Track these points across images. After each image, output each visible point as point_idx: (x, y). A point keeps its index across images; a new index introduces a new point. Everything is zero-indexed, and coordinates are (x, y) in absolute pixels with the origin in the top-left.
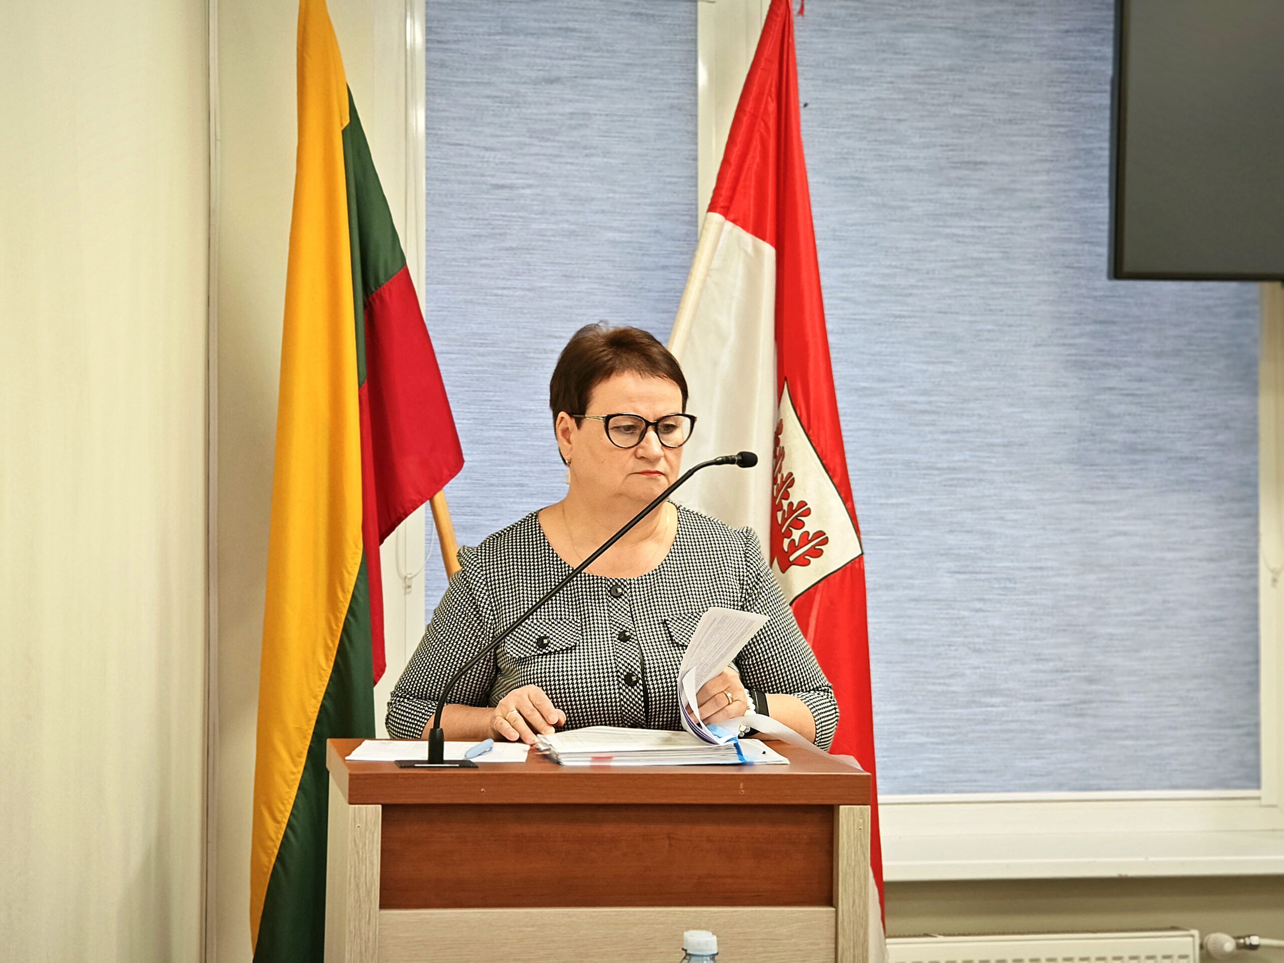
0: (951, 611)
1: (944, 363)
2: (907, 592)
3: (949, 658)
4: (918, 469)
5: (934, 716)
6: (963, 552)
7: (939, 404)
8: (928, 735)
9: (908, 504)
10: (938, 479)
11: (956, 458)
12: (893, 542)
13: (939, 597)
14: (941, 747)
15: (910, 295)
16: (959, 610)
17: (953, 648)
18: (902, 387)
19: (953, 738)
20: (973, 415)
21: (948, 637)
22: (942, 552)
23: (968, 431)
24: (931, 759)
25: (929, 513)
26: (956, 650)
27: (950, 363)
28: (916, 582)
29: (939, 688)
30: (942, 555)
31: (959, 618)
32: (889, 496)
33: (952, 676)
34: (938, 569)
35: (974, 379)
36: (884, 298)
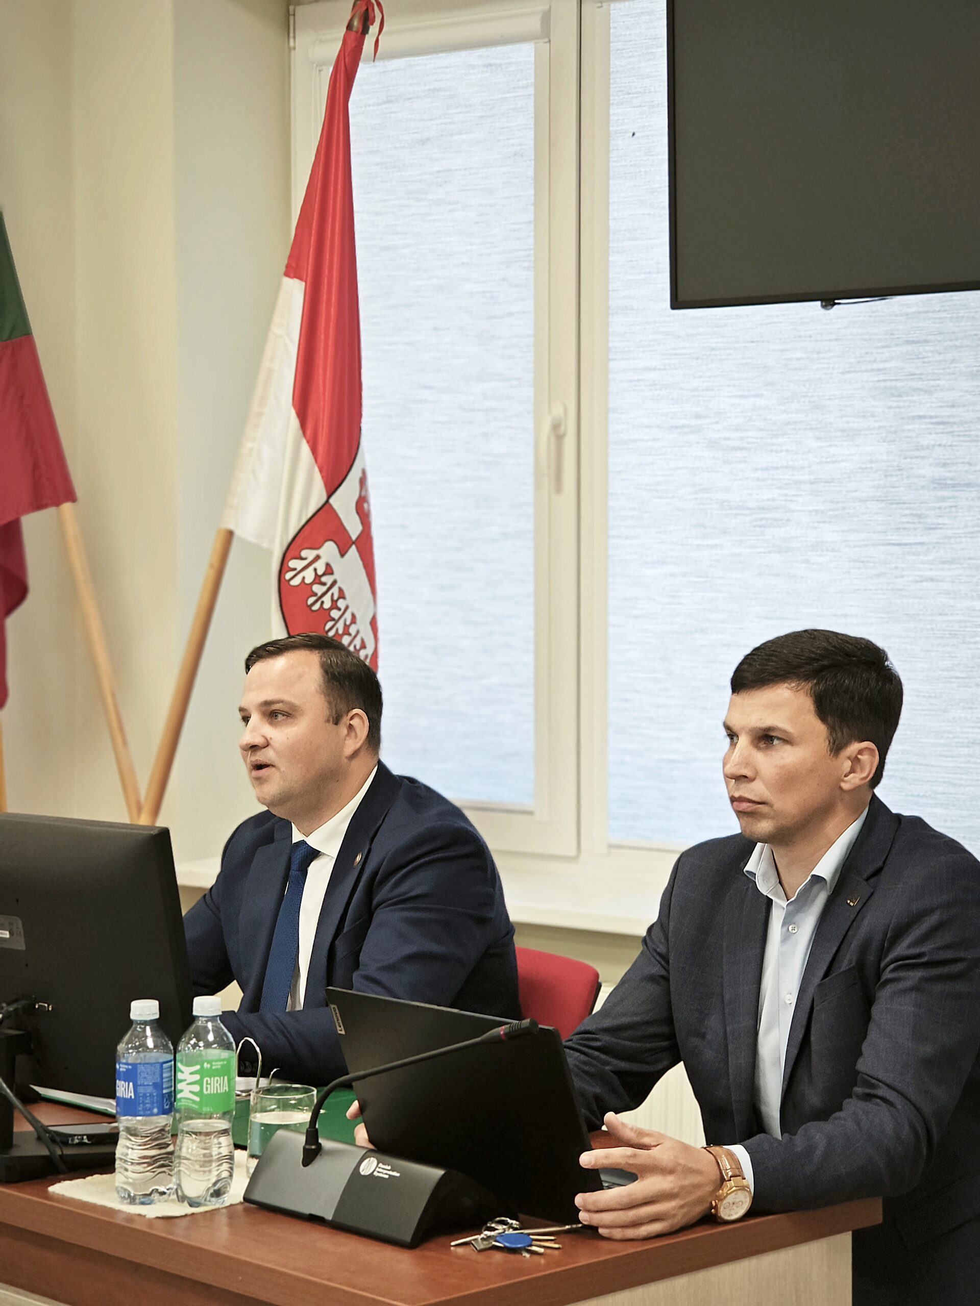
25: (740, 555)
30: (751, 599)
32: (705, 537)
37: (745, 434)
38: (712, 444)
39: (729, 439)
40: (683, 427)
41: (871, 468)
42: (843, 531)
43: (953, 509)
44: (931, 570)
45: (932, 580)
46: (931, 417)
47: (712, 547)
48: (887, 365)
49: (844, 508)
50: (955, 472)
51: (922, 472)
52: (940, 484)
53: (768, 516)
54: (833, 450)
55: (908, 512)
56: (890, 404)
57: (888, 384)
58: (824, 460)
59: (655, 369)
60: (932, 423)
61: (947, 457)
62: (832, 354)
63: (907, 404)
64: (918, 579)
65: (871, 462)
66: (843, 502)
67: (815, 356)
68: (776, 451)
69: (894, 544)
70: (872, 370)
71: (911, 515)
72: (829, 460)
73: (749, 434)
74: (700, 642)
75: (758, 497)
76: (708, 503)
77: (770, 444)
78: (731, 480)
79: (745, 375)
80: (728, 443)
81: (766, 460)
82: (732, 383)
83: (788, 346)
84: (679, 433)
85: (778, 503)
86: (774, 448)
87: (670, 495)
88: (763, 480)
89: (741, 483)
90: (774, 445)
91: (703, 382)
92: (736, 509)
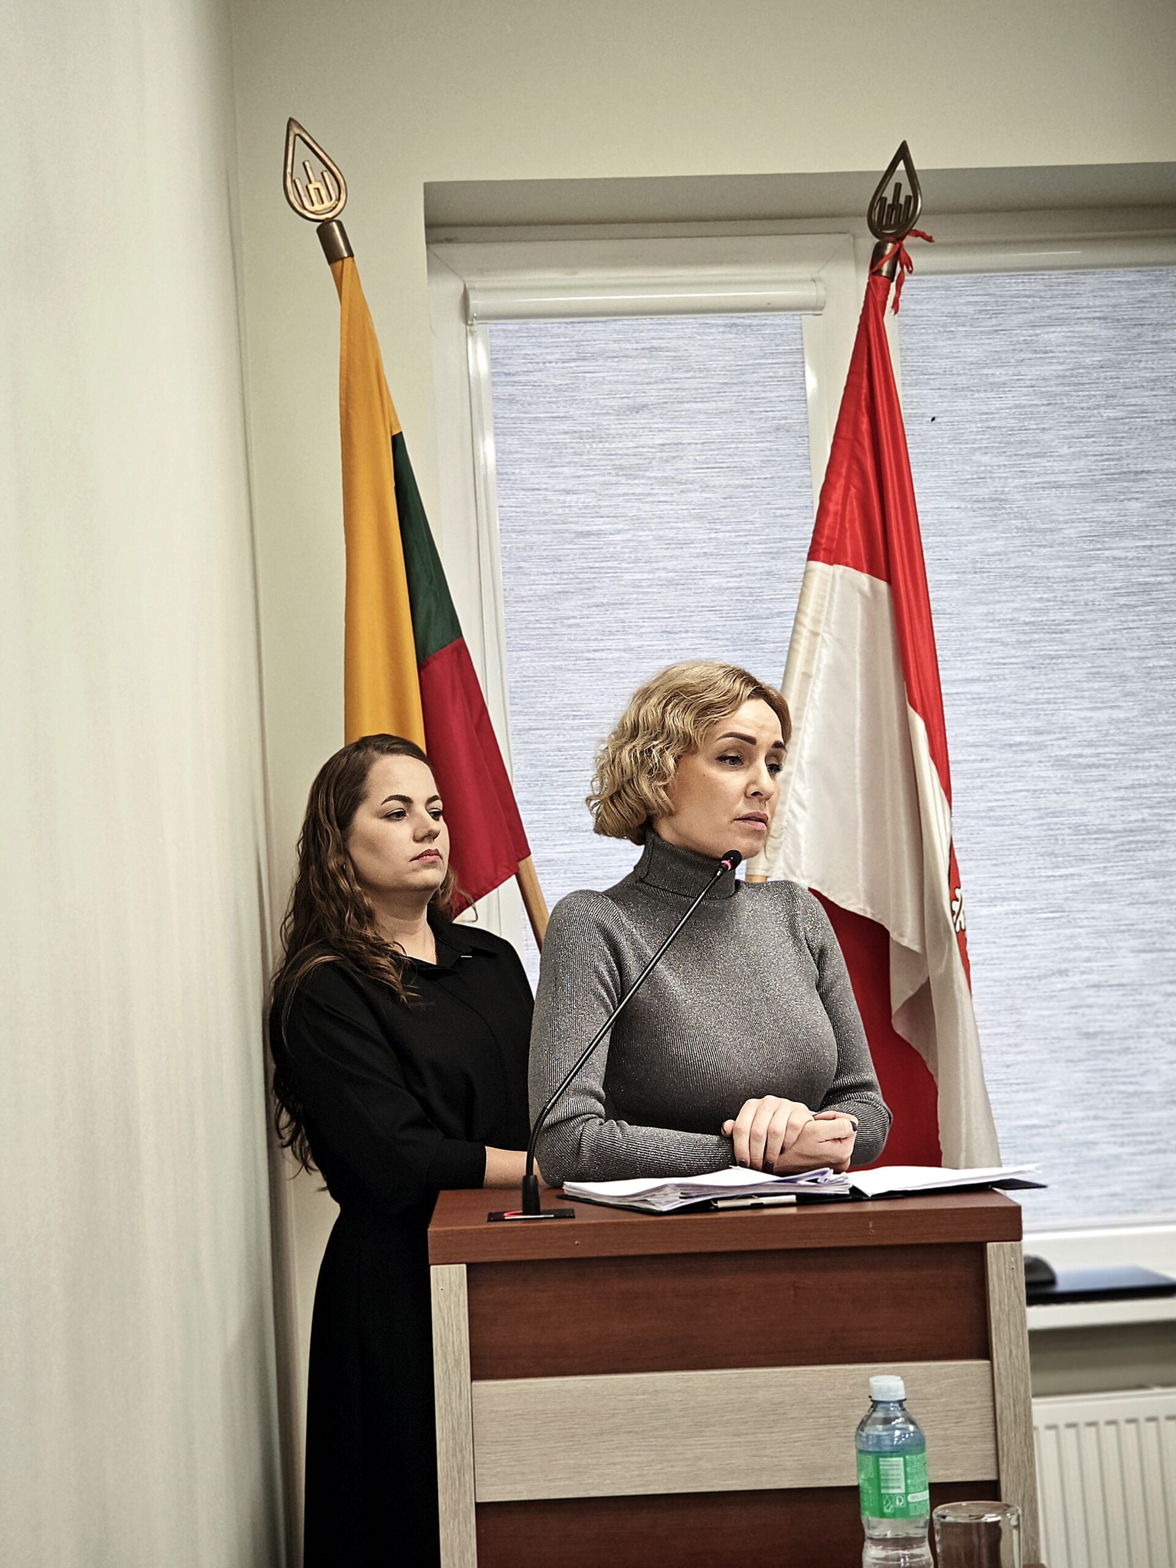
0: (1138, 997)
1: (1111, 707)
2: (1085, 977)
3: (1140, 1052)
4: (1089, 833)
5: (1126, 1122)
6: (1147, 927)
7: (1109, 756)
8: (1122, 1144)
9: (1080, 875)
10: (1112, 843)
11: (1132, 818)
12: (1063, 920)
13: (1124, 981)
14: (1140, 1158)
15: (1067, 631)
16: (1147, 995)
17: (1144, 1040)
18: (1064, 738)
19: (1154, 1147)
20: (1150, 766)
21: (1137, 1027)
22: (1123, 928)
23: (1145, 786)
24: (1129, 1173)
25: (1105, 883)
26: (1148, 1042)
27: (1118, 707)
28: (1094, 965)
29: (1131, 1089)
30: (1123, 931)
31: (1149, 1005)
32: (1057, 867)
33: (1145, 1073)
34: (1119, 948)
35: (1148, 724)
36: (1036, 636)
37: (1101, 750)
38: (1060, 763)
39: (1081, 756)
40: (1020, 744)
47: (1066, 877)
53: (1137, 838)
73: (1107, 750)
74: (1059, 986)
75: (1123, 818)
76: (1059, 829)
77: (1134, 760)
78: (1087, 801)
79: (1096, 685)
80: (1080, 760)
81: (1130, 777)
82: (1080, 694)
83: (1150, 653)
84: (1015, 752)
85: (1150, 824)
86: (1140, 764)
87: (1008, 822)
88: (1129, 800)
89: (1100, 803)
90: (1139, 760)
91: (1043, 694)
92: (1095, 833)
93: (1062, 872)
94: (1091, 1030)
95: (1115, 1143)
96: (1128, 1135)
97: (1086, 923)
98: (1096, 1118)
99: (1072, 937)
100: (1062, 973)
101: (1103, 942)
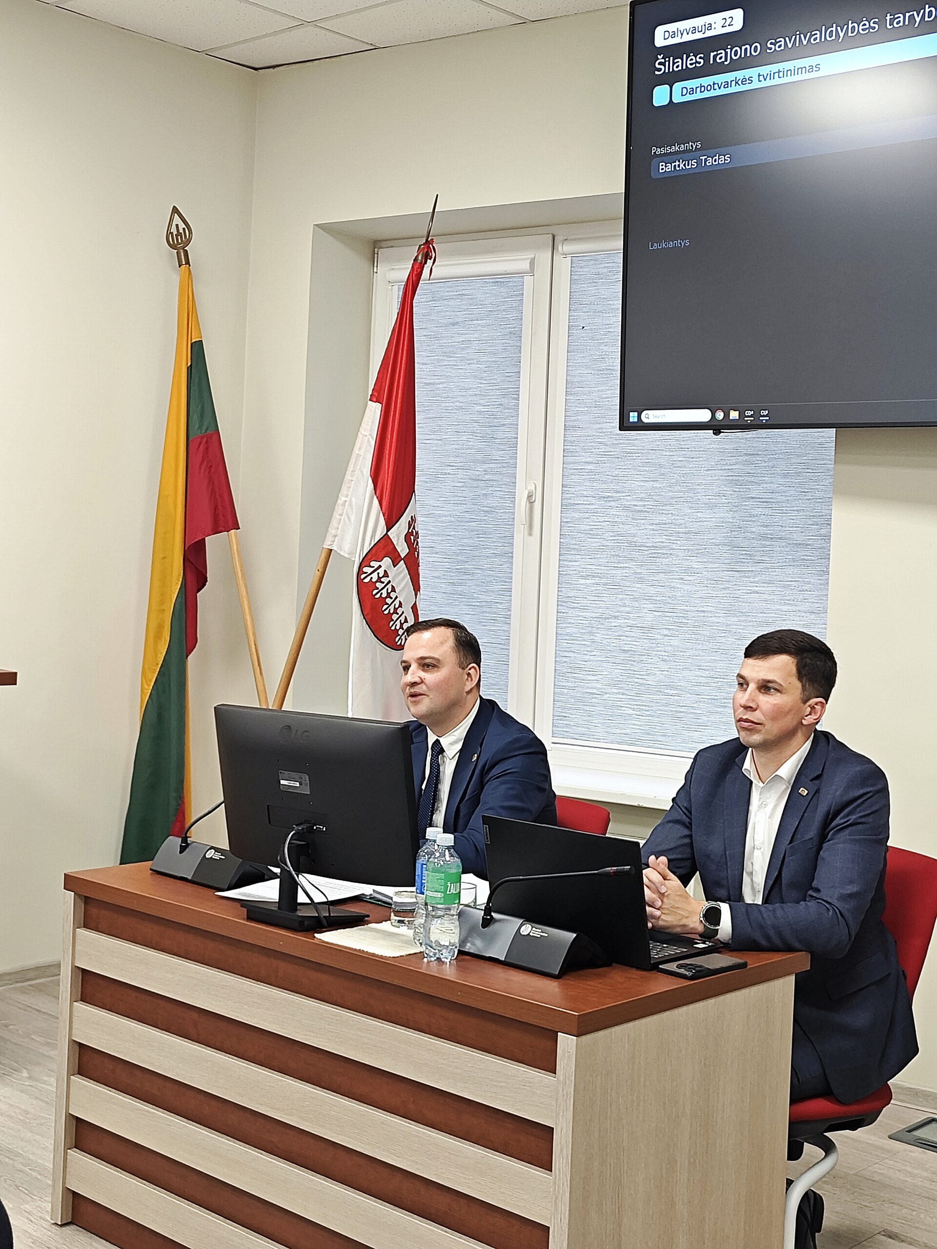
7: (649, 506)
18: (629, 496)
20: (668, 514)
23: (665, 524)
25: (641, 573)
27: (656, 481)
30: (647, 599)
37: (646, 503)
38: (626, 508)
39: (636, 506)
41: (723, 526)
42: (704, 562)
43: (771, 552)
44: (757, 587)
45: (758, 593)
46: (760, 498)
48: (733, 467)
49: (705, 549)
50: (773, 530)
51: (754, 530)
52: (764, 537)
53: (659, 551)
54: (699, 515)
55: (744, 552)
56: (735, 489)
57: (734, 478)
58: (694, 520)
59: (592, 463)
60: (761, 502)
61: (769, 521)
62: (701, 459)
63: (745, 490)
64: (749, 592)
65: (723, 522)
66: (705, 545)
67: (691, 460)
68: (666, 514)
69: (734, 571)
70: (725, 469)
71: (746, 554)
72: (697, 520)
73: (649, 503)
74: (614, 624)
75: (653, 540)
76: (622, 543)
77: (661, 510)
78: (637, 529)
79: (647, 469)
80: (636, 507)
81: (658, 519)
82: (639, 473)
83: (674, 453)
84: (606, 501)
85: (665, 544)
86: (664, 512)
87: (599, 537)
88: (656, 530)
89: (643, 531)
90: (664, 510)
91: (622, 472)
92: (638, 547)
93: (622, 565)
94: (626, 649)
95: (631, 708)
96: (637, 705)
97: (630, 593)
98: (623, 694)
99: (622, 599)
100: (616, 617)
101: (636, 604)
